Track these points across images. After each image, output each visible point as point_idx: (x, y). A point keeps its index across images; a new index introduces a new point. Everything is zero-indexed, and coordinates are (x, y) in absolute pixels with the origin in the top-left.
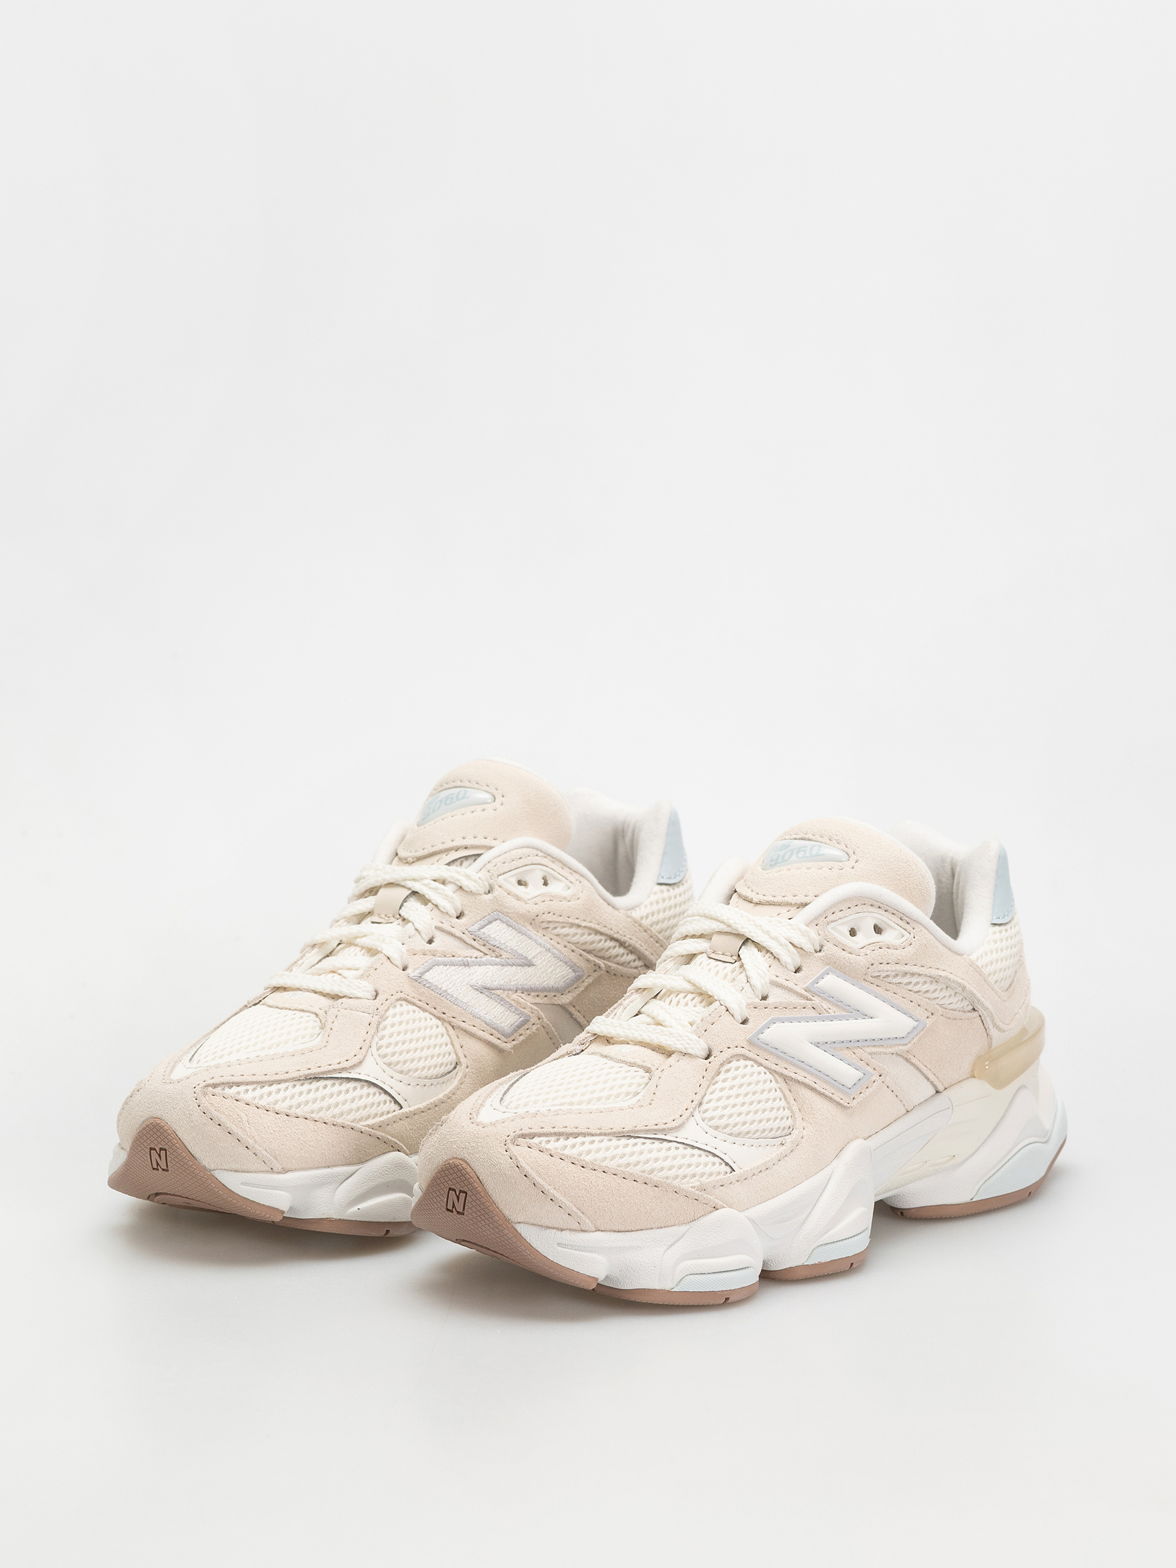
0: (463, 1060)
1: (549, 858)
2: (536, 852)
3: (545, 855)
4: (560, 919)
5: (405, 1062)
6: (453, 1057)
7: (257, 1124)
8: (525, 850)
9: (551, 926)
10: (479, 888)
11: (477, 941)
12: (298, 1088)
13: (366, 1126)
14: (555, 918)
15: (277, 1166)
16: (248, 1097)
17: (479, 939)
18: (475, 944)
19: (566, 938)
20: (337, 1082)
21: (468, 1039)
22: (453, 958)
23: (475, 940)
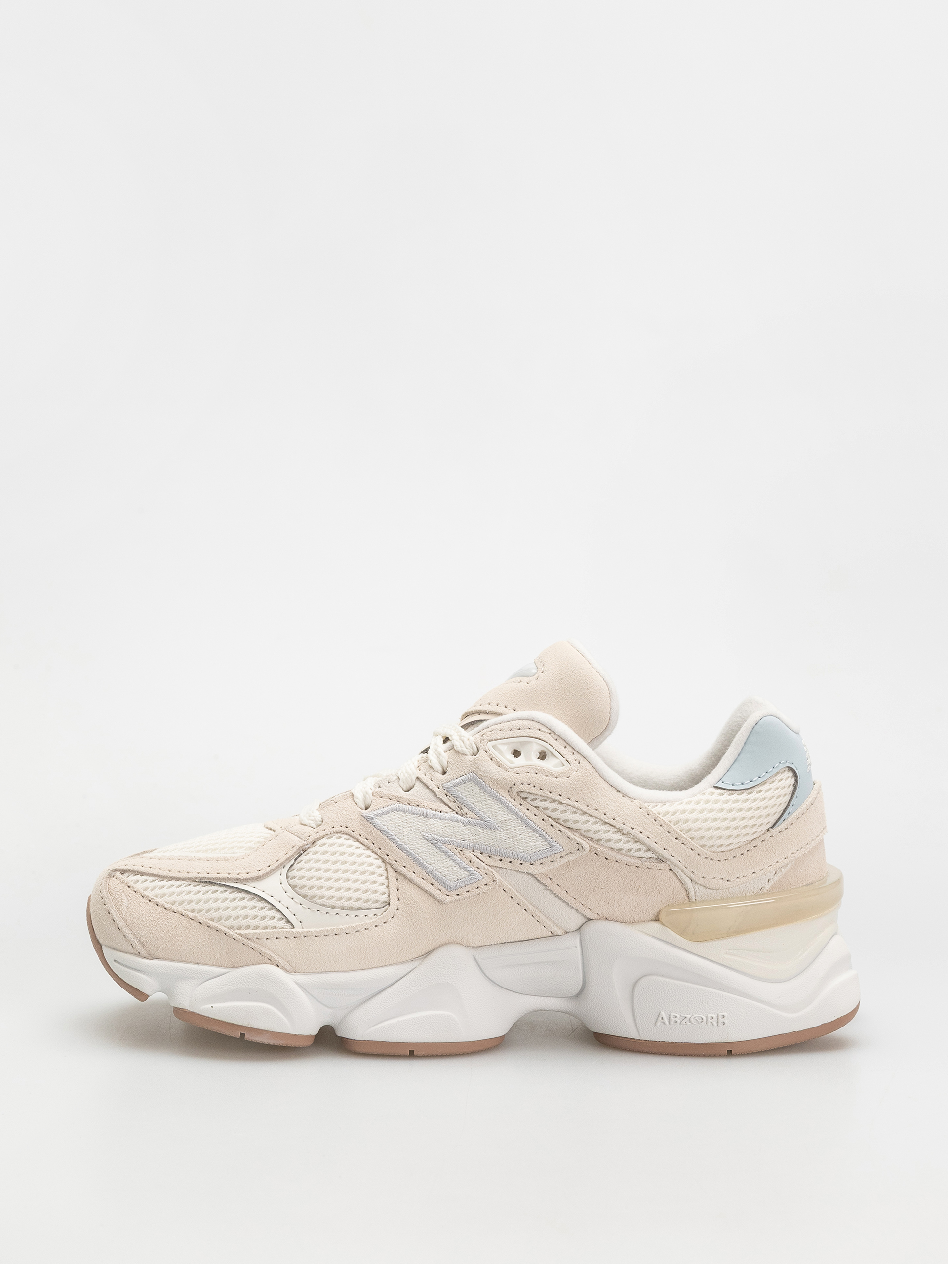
0: (394, 902)
1: (552, 734)
2: (538, 726)
3: (549, 732)
4: (539, 792)
5: (311, 888)
6: (384, 898)
7: (134, 911)
8: (526, 723)
9: (531, 797)
10: (465, 749)
11: (448, 797)
12: (191, 888)
13: (239, 934)
14: (533, 790)
15: (143, 952)
16: (139, 887)
17: (450, 795)
18: (445, 799)
19: (545, 812)
20: (229, 890)
21: (405, 883)
22: (417, 808)
23: (447, 796)
